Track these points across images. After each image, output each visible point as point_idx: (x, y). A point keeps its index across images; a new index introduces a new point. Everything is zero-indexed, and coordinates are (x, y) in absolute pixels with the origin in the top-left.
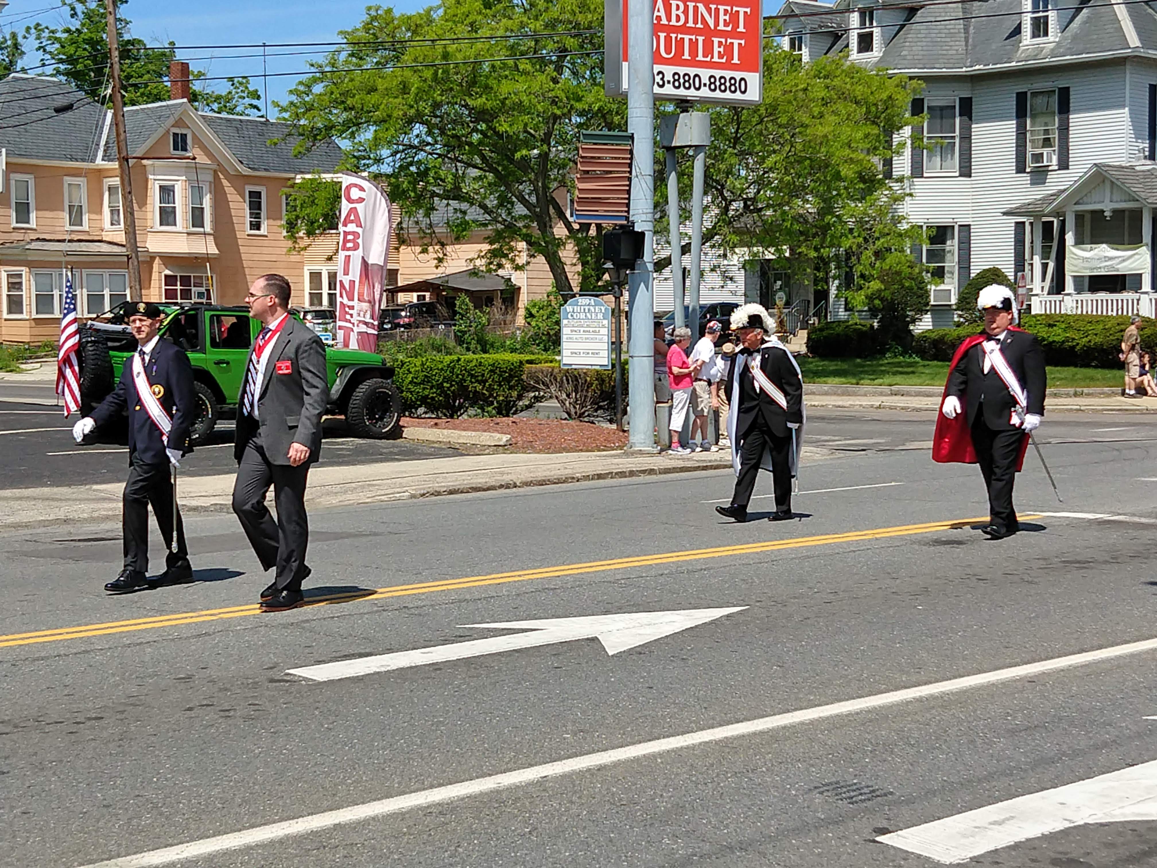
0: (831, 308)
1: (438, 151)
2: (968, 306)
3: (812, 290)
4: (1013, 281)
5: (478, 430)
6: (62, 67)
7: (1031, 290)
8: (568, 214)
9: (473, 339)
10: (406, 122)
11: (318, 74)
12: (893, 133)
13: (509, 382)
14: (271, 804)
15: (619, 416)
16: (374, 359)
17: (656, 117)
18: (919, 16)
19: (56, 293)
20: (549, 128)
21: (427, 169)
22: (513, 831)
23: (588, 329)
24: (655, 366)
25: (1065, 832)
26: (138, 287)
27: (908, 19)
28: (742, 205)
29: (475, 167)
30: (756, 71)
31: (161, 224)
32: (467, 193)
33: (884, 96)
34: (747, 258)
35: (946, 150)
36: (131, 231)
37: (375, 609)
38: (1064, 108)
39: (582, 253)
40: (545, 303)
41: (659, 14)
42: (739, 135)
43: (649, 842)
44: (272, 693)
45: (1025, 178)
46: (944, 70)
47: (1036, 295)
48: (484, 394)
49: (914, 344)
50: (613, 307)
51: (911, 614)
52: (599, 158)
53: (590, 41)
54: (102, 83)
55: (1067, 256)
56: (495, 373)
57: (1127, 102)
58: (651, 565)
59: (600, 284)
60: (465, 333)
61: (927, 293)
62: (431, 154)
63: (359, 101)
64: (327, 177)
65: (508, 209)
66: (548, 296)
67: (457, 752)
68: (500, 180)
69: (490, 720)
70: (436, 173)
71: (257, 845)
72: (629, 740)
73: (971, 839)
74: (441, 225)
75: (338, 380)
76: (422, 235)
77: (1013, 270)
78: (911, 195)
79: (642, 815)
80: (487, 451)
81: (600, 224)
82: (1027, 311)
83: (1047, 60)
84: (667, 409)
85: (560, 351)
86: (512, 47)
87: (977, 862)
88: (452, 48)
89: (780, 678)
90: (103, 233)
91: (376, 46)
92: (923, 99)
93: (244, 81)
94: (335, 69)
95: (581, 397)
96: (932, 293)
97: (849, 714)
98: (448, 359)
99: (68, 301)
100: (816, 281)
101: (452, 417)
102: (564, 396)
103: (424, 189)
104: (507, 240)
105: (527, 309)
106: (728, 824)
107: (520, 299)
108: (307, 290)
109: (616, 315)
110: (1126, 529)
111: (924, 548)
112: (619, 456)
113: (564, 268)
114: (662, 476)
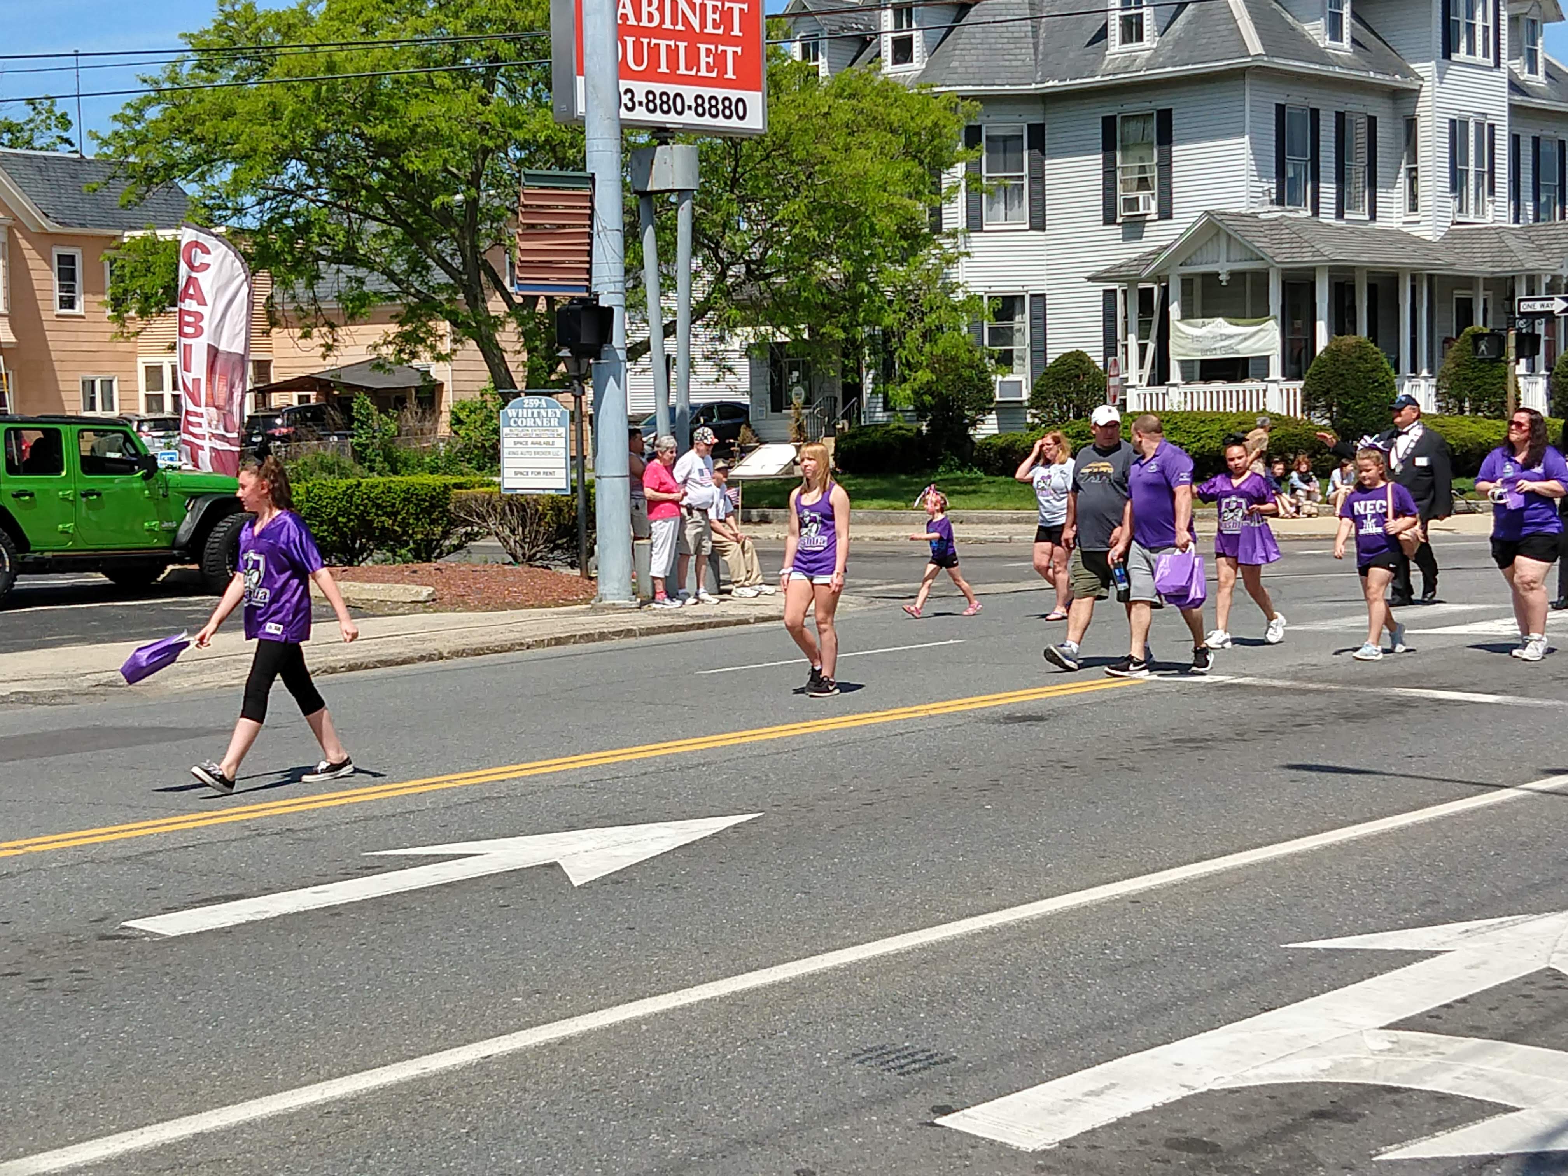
0: (864, 408)
1: (325, 198)
2: (1044, 403)
3: (839, 382)
4: (1102, 368)
5: (388, 581)
7: (1126, 380)
8: (507, 283)
9: (379, 455)
10: (278, 159)
11: (152, 94)
12: (941, 172)
13: (430, 514)
14: (105, 1109)
15: (583, 557)
17: (624, 150)
18: (973, 15)
20: (477, 165)
21: (309, 224)
22: (445, 1133)
23: (538, 440)
24: (632, 490)
25: (1183, 1102)
27: (958, 20)
28: (744, 270)
29: (376, 219)
30: (757, 89)
32: (364, 255)
33: (928, 123)
34: (752, 341)
35: (1011, 193)
37: (247, 833)
38: (1165, 138)
39: (527, 336)
41: (624, 11)
42: (737, 175)
43: (631, 1139)
44: (103, 955)
45: (1116, 231)
46: (1007, 87)
47: (1133, 387)
48: (396, 531)
49: (975, 453)
50: (572, 409)
51: (977, 816)
52: (549, 207)
53: (532, 48)
55: (1171, 334)
56: (410, 502)
57: (1247, 129)
58: (630, 761)
59: (553, 377)
60: (367, 446)
61: (990, 387)
62: (314, 201)
63: (211, 130)
64: (164, 234)
65: (423, 276)
66: (482, 395)
67: (364, 1028)
68: (412, 235)
69: (411, 981)
70: (320, 228)
72: (602, 1001)
73: (1061, 1116)
74: (330, 298)
75: (188, 515)
76: (303, 313)
77: (1102, 354)
78: (968, 254)
79: (621, 1103)
80: (401, 610)
81: (552, 297)
83: (1143, 73)
85: (499, 470)
86: (423, 56)
87: (1068, 1147)
88: (339, 57)
89: (806, 909)
91: (233, 53)
92: (980, 127)
93: (50, 103)
94: (176, 86)
95: (530, 533)
96: (997, 386)
97: (898, 954)
98: (344, 483)
100: (844, 372)
101: (350, 564)
102: (507, 532)
103: (304, 250)
104: (423, 319)
105: (453, 413)
106: (738, 1111)
107: (444, 399)
108: (142, 391)
109: (577, 420)
110: (1253, 695)
111: (993, 727)
112: (584, 613)
113: (503, 357)
114: (643, 638)
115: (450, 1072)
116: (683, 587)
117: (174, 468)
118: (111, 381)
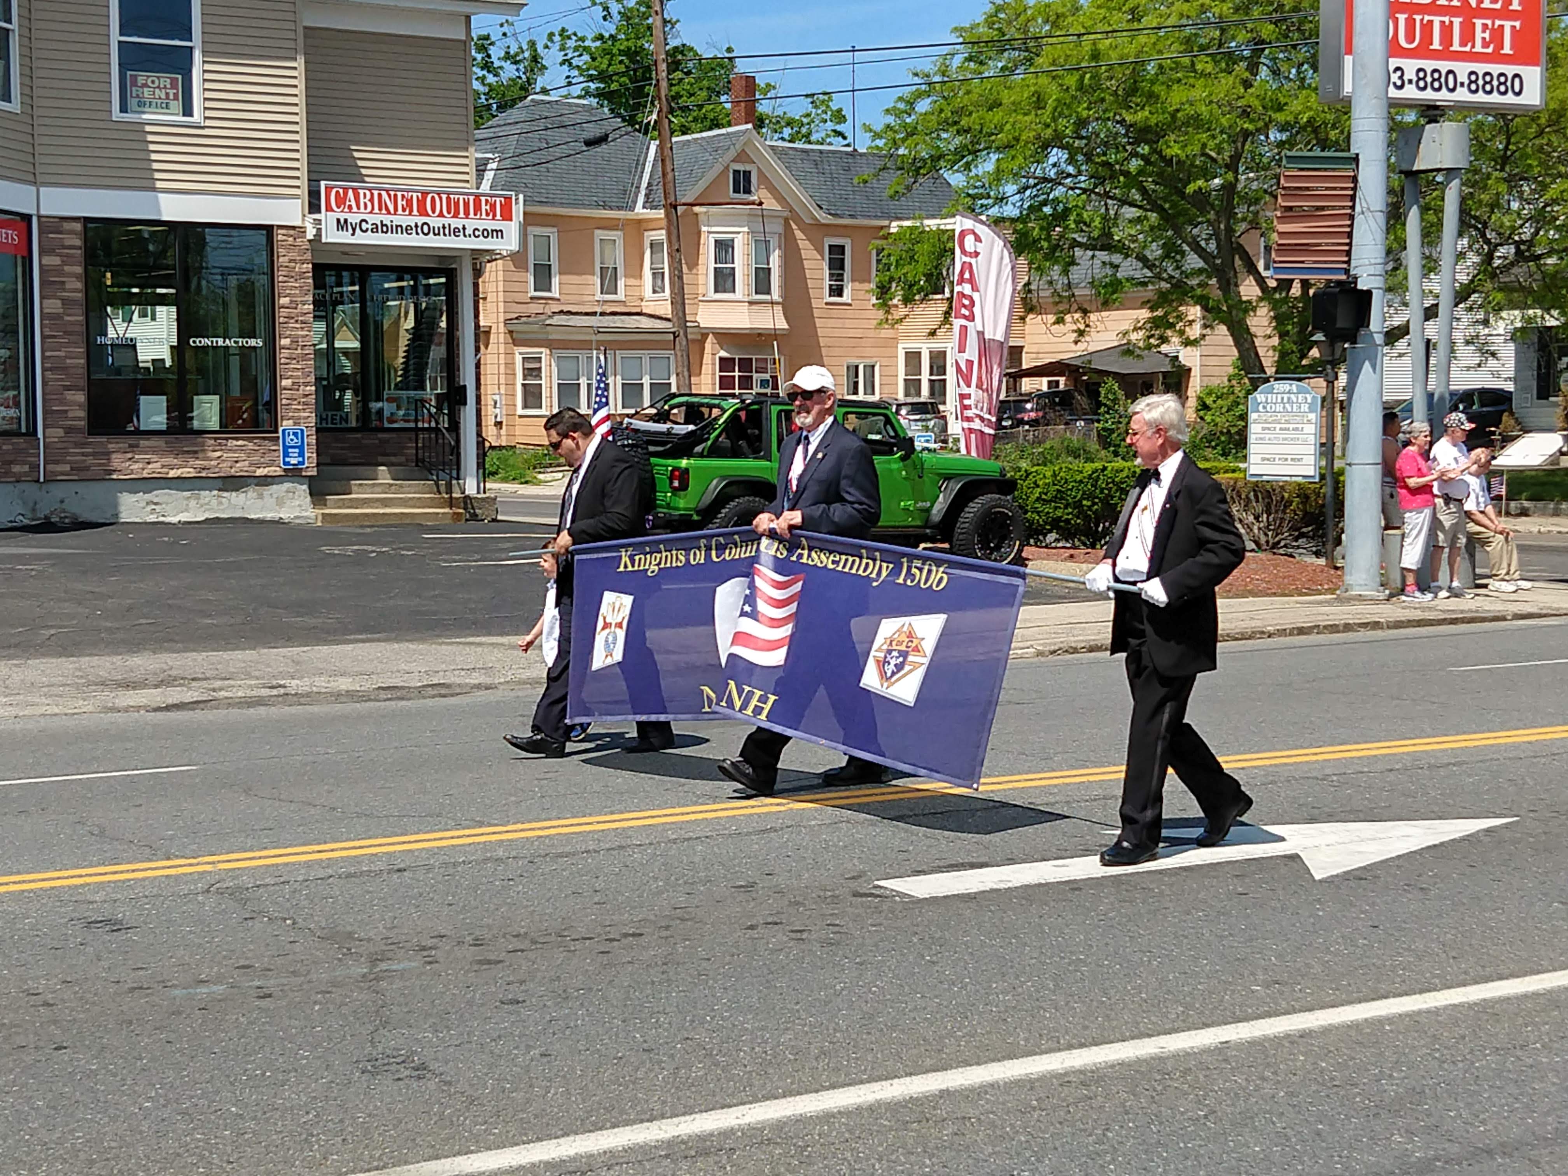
1: (1083, 185)
6: (593, 86)
8: (1261, 266)
10: (1040, 147)
11: (923, 87)
14: (857, 1059)
15: (1329, 546)
16: (990, 467)
17: (1391, 130)
19: (583, 382)
20: (1236, 148)
21: (1067, 211)
22: (1182, 1113)
23: (1287, 426)
26: (686, 374)
28: (1512, 250)
29: (1132, 204)
30: (1536, 64)
31: (716, 291)
32: (1119, 241)
34: (1519, 325)
36: (679, 300)
39: (1280, 320)
40: (1225, 390)
42: (1509, 153)
43: (1373, 1138)
44: (857, 911)
50: (1324, 394)
52: (1307, 189)
53: (1299, 29)
54: (646, 107)
58: (1375, 756)
59: (1304, 362)
60: (1112, 431)
62: (1072, 189)
63: (978, 121)
64: (931, 224)
65: (1177, 261)
66: (1229, 381)
67: (1103, 1002)
68: (1167, 221)
69: (1149, 961)
70: (1078, 215)
71: (840, 1112)
74: (1083, 285)
75: (941, 496)
76: (1057, 299)
79: (1362, 1101)
81: (1307, 280)
84: (1399, 538)
85: (1245, 457)
86: (1188, 41)
88: (1104, 45)
90: (643, 304)
91: (1001, 45)
93: (826, 97)
94: (946, 79)
95: (1274, 520)
98: (1089, 467)
99: (600, 392)
101: (1093, 547)
102: (1251, 518)
103: (1062, 236)
104: (1175, 304)
105: (1199, 398)
106: (1485, 1119)
107: (1190, 385)
108: (902, 376)
109: (1328, 406)
112: (1329, 603)
113: (1253, 342)
114: (1391, 631)
115: (1188, 1054)
116: (1435, 579)
117: (929, 450)
118: (873, 367)
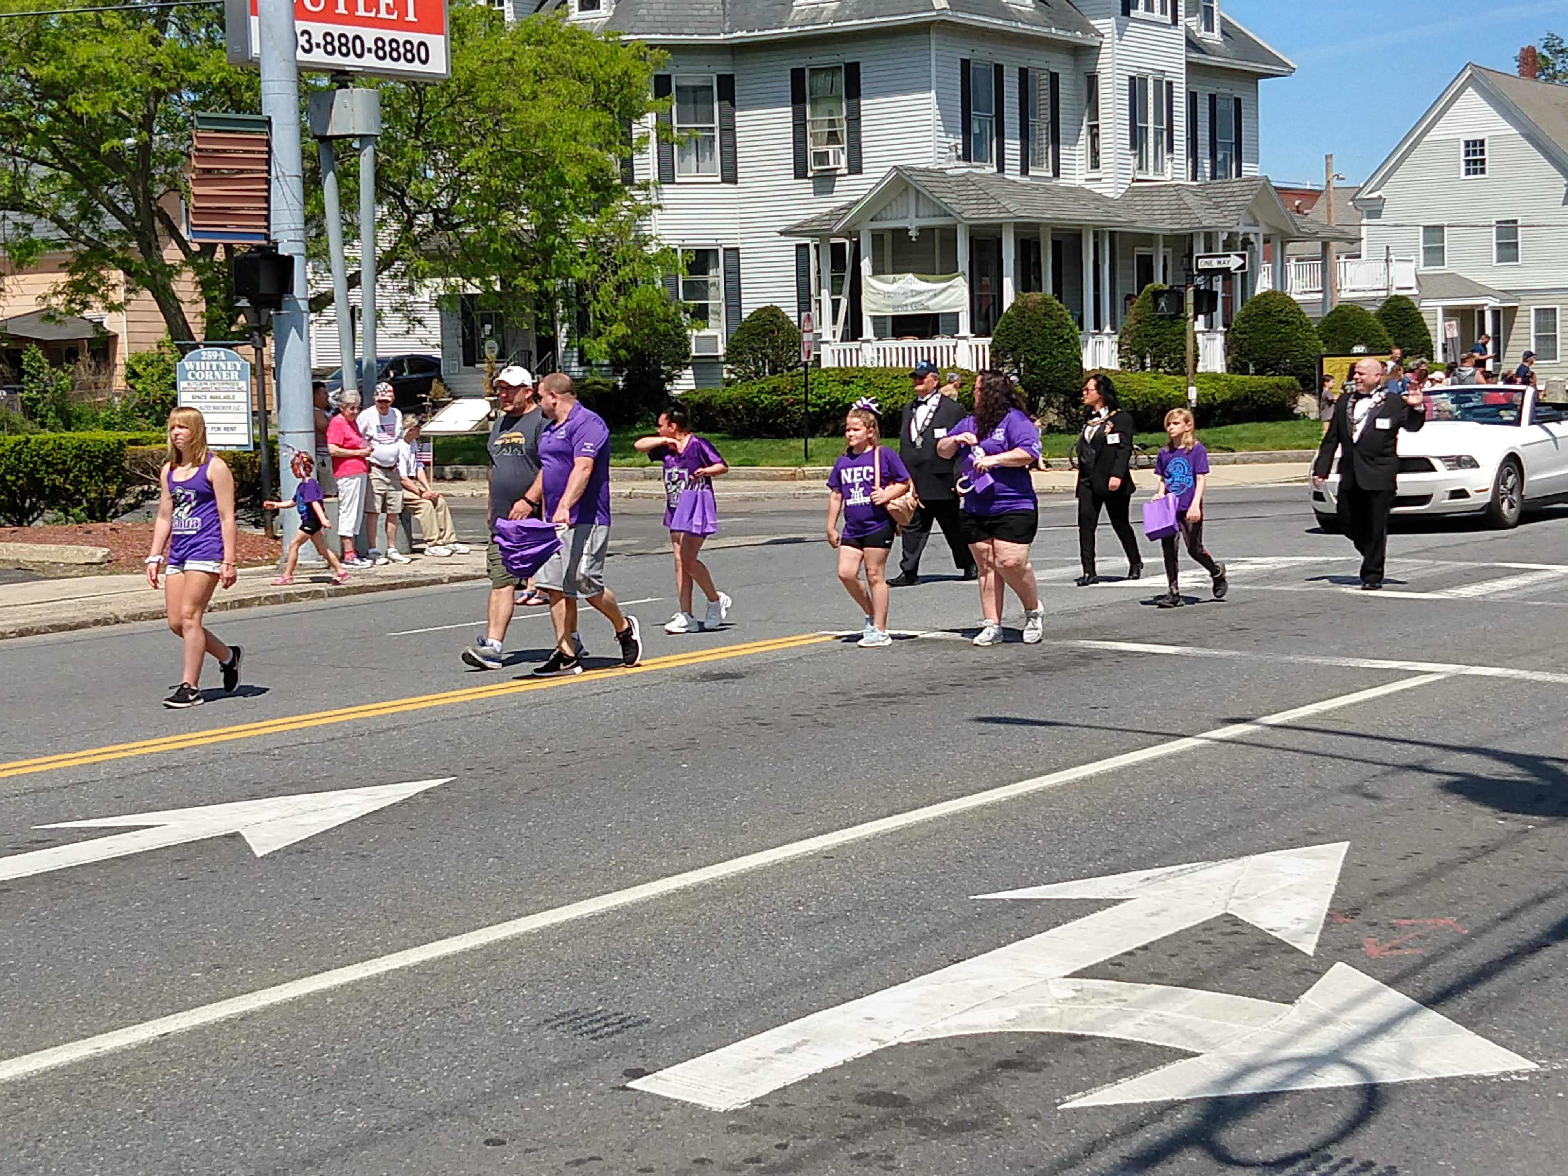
0: (560, 362)
3: (533, 336)
4: (796, 324)
5: (60, 542)
7: (820, 335)
8: (183, 230)
9: (50, 409)
12: (631, 122)
13: (104, 472)
17: (303, 94)
20: (149, 108)
22: (120, 1114)
23: (218, 394)
25: (873, 1056)
28: (431, 219)
29: (43, 163)
30: (442, 34)
32: (31, 201)
33: (618, 71)
34: (442, 293)
35: (702, 146)
38: (854, 92)
39: (205, 286)
40: (155, 358)
42: (422, 121)
43: (315, 1115)
45: (807, 185)
46: (696, 37)
47: (827, 342)
48: (68, 490)
50: (253, 362)
51: (674, 775)
52: (225, 151)
55: (863, 290)
56: (82, 459)
57: (934, 84)
58: (317, 726)
59: (233, 329)
60: (38, 401)
61: (684, 342)
65: (94, 222)
66: (159, 347)
67: (35, 1008)
68: (81, 180)
69: (85, 958)
72: (286, 974)
73: (753, 1075)
77: (796, 309)
78: (660, 207)
79: (304, 1078)
80: (74, 573)
81: (231, 245)
82: (816, 363)
83: (829, 25)
87: (760, 1105)
89: (499, 873)
92: (669, 77)
96: (693, 341)
97: (592, 917)
98: (11, 439)
100: (538, 325)
101: (20, 524)
104: (95, 268)
105: (128, 366)
106: (425, 1081)
107: (118, 351)
109: (258, 373)
110: (945, 649)
111: (690, 684)
112: (269, 574)
113: (180, 308)
114: (332, 599)
115: (125, 1051)
116: (372, 546)
